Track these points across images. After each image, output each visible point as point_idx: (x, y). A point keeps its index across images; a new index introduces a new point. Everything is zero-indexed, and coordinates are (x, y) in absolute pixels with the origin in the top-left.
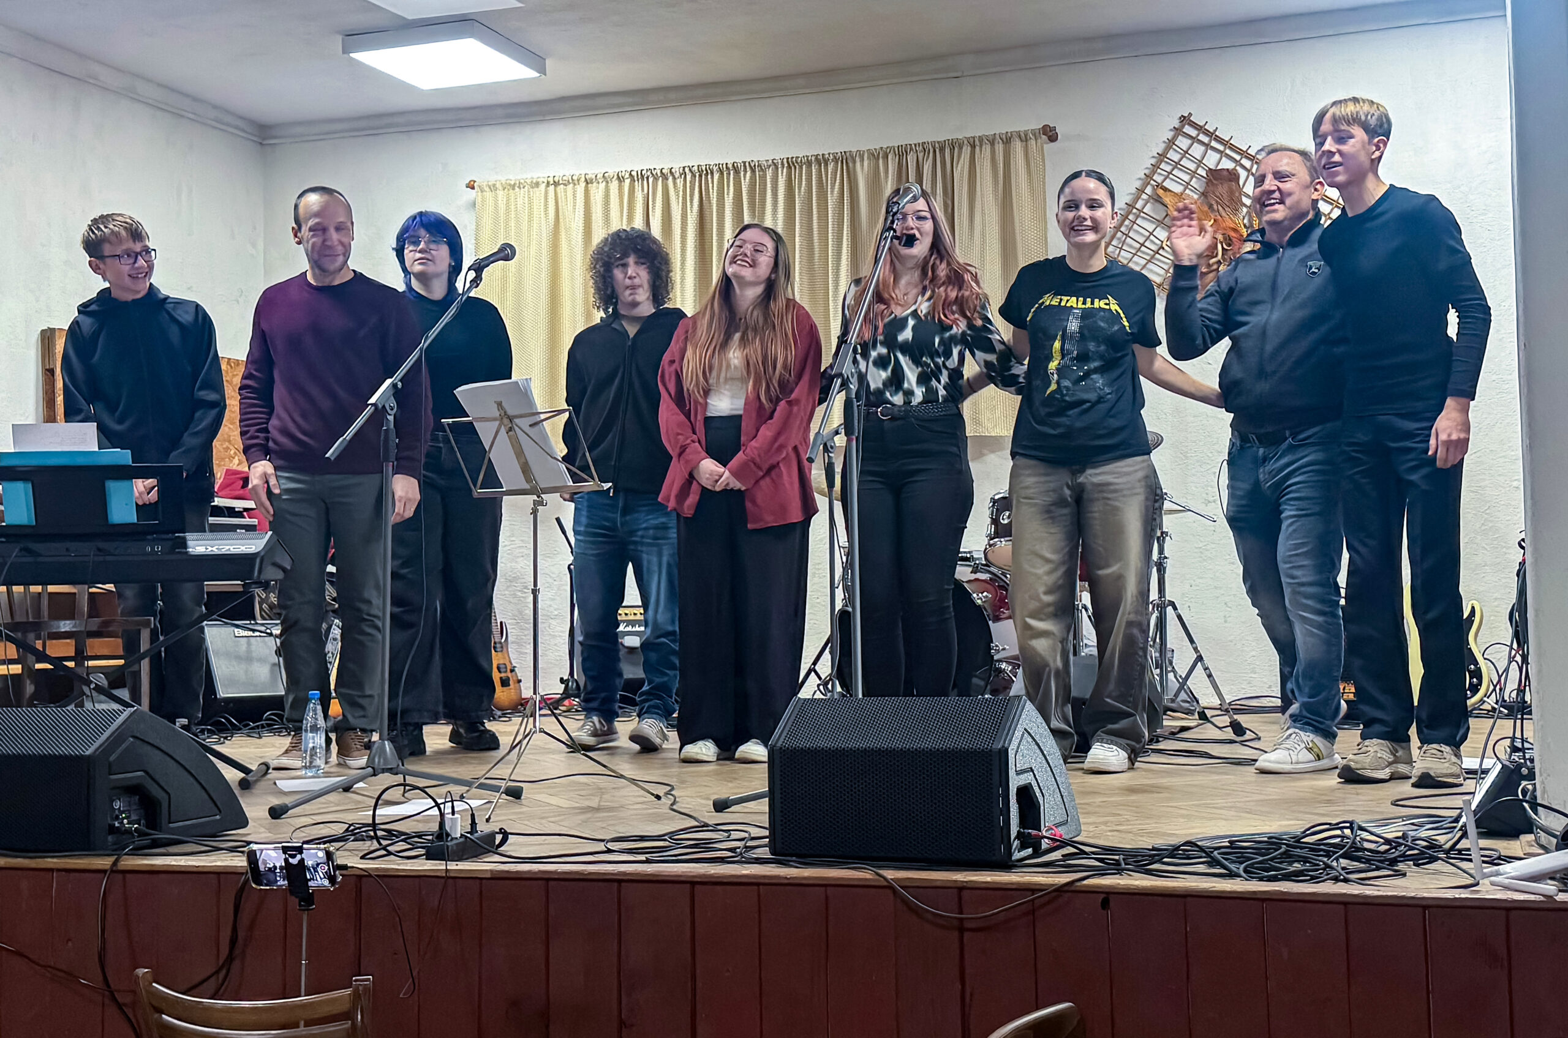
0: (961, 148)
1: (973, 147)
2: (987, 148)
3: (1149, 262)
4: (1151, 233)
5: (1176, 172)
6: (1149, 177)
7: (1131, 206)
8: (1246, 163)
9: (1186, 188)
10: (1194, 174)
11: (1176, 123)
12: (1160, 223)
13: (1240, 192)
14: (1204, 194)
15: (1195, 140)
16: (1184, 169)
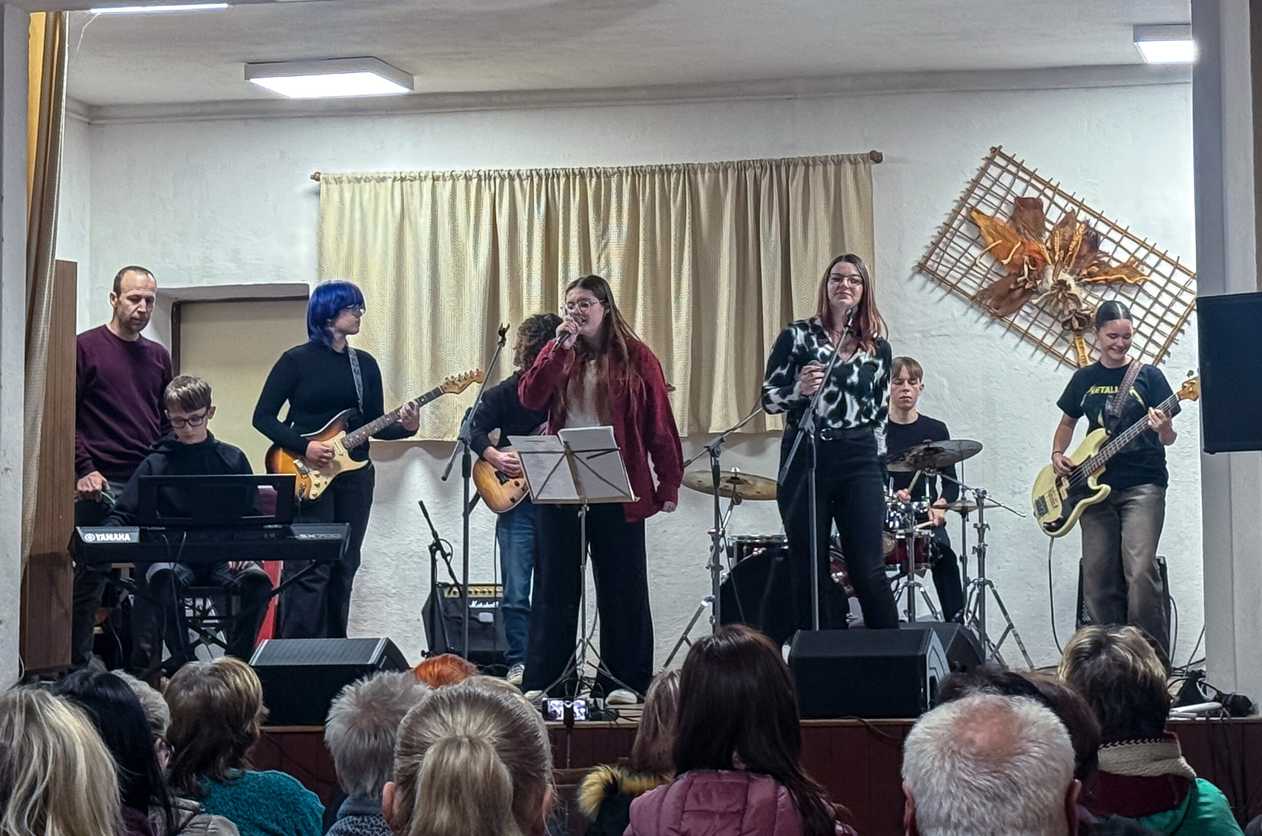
0: (796, 166)
1: (807, 166)
2: (820, 168)
3: (964, 276)
4: (966, 251)
5: (988, 197)
6: (964, 200)
7: (948, 225)
8: (1049, 193)
9: (996, 212)
10: (1003, 200)
11: (988, 154)
12: (974, 242)
13: (1045, 219)
14: (1012, 218)
15: (1004, 169)
16: (995, 195)
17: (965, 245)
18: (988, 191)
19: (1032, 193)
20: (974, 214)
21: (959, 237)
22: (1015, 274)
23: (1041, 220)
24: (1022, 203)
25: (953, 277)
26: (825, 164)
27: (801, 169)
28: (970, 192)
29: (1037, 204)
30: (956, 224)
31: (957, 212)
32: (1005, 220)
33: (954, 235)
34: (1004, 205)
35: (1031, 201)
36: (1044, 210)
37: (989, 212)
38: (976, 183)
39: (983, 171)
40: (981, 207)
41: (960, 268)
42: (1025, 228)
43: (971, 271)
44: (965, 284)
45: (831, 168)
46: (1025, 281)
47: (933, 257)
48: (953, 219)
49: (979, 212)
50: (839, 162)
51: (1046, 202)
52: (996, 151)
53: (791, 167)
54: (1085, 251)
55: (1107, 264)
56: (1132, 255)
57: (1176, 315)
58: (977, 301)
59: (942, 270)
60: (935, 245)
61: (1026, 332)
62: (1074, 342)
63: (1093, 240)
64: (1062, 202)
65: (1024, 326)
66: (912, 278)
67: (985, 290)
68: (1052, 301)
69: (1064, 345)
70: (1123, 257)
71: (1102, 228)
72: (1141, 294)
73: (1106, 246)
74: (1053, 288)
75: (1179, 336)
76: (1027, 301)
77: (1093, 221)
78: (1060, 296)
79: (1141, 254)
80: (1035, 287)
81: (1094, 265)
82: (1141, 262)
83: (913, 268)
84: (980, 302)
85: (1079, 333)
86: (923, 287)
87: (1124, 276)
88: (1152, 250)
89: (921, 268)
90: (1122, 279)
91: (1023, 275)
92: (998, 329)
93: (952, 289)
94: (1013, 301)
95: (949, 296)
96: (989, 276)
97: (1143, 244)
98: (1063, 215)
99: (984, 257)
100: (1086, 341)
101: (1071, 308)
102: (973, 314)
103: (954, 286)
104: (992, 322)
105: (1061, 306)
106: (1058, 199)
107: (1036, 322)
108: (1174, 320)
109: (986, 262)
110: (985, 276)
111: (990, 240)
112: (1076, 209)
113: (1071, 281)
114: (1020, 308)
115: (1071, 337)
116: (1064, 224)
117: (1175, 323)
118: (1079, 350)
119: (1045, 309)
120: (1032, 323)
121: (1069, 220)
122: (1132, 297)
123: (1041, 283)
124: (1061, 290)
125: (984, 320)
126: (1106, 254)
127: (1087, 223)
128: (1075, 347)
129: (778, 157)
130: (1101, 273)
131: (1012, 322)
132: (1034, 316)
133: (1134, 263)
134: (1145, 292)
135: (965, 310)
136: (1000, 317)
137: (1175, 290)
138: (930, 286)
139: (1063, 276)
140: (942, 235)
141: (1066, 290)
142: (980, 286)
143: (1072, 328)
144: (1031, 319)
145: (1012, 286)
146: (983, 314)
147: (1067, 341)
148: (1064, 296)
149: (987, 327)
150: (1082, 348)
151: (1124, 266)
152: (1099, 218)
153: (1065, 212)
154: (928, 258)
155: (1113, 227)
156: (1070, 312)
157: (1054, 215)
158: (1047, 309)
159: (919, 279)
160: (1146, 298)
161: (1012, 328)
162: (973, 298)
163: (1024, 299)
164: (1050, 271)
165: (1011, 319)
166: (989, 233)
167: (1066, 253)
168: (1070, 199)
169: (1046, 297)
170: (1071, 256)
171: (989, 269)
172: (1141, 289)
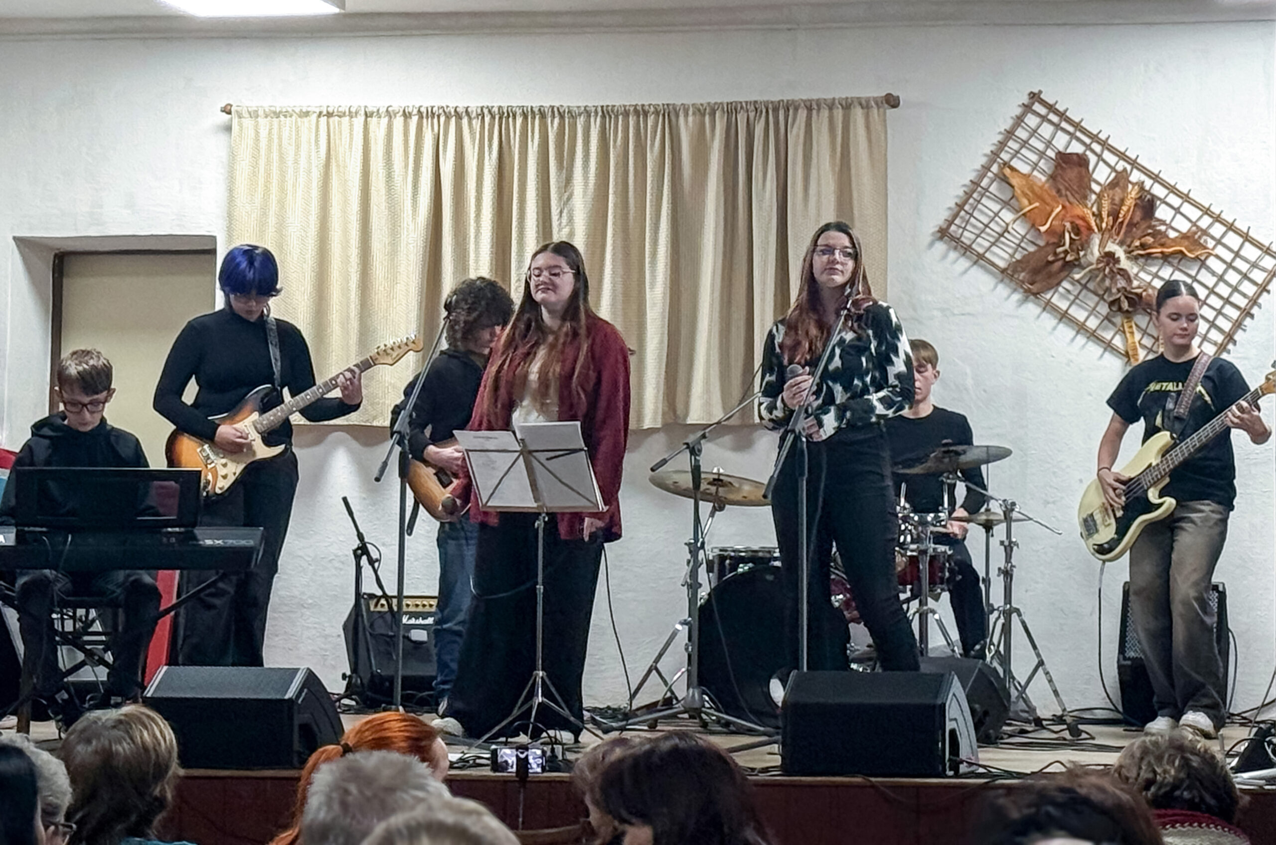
0: (796, 109)
1: (810, 109)
2: (825, 113)
3: (993, 244)
4: (996, 215)
5: (1024, 151)
6: (995, 155)
7: (976, 184)
8: (1097, 147)
9: (1034, 169)
10: (1042, 154)
11: (1025, 100)
12: (1006, 204)
13: (1090, 179)
14: (1053, 177)
15: (1044, 118)
16: (1033, 149)
17: (996, 207)
18: (1025, 144)
19: (1076, 148)
20: (1007, 171)
21: (988, 197)
22: (1054, 243)
23: (1086, 180)
24: (1065, 160)
25: (980, 245)
26: (831, 108)
27: (802, 114)
28: (1002, 145)
29: (1081, 161)
30: (984, 183)
31: (987, 168)
32: (1044, 179)
33: (982, 195)
34: (1043, 161)
35: (1075, 157)
36: (1091, 168)
37: (1024, 169)
38: (1010, 134)
39: (1019, 121)
40: (1015, 163)
41: (989, 234)
42: (1067, 189)
43: (1002, 239)
44: (995, 254)
45: (839, 113)
46: (1066, 252)
47: (957, 221)
48: (982, 176)
49: (1013, 169)
50: (847, 106)
51: (1093, 159)
52: (1035, 97)
53: (791, 112)
54: (1137, 218)
55: (1164, 235)
56: (1194, 224)
57: (1244, 295)
58: (1008, 274)
59: (967, 237)
60: (961, 207)
61: (1066, 312)
62: (1123, 326)
63: (1147, 205)
64: (1111, 159)
65: (1063, 305)
66: (931, 244)
67: (1018, 261)
68: (1097, 277)
69: (1109, 329)
70: (1183, 226)
71: (1159, 191)
72: (1203, 271)
73: (1162, 212)
74: (1099, 261)
75: (1248, 321)
76: (1068, 276)
77: (1148, 183)
78: (1107, 270)
79: (1205, 222)
80: (1078, 259)
81: (1149, 234)
82: (1205, 232)
83: (933, 234)
84: (1012, 276)
85: (1128, 315)
86: (945, 257)
87: (1183, 249)
88: (1218, 219)
89: (943, 233)
90: (1181, 252)
91: (1064, 245)
92: (1032, 309)
93: (980, 259)
94: (1050, 275)
95: (975, 267)
96: (1023, 245)
97: (1207, 211)
98: (1113, 175)
99: (1018, 222)
100: (1136, 325)
101: (1119, 286)
102: (1003, 290)
103: (981, 256)
104: (1026, 300)
105: (1107, 282)
106: (1107, 155)
107: (1077, 301)
108: (1242, 302)
109: (1020, 228)
110: (1019, 245)
111: (1025, 202)
112: (1129, 167)
113: (1120, 253)
114: (1059, 284)
115: (1118, 320)
116: (1113, 185)
117: (1243, 305)
118: (1128, 335)
119: (1088, 285)
120: (1073, 303)
121: (1119, 180)
122: (1193, 273)
123: (1085, 255)
124: (1108, 264)
125: (1016, 297)
126: (1163, 222)
127: (1141, 185)
128: (1124, 332)
129: (776, 99)
130: (1156, 245)
131: (1049, 301)
132: (1076, 293)
133: (1195, 233)
134: (1208, 269)
135: (992, 286)
136: (1035, 294)
137: (1243, 266)
138: (953, 255)
139: (1112, 247)
140: (969, 195)
141: (1114, 265)
142: (1012, 256)
143: (1120, 309)
144: (1072, 298)
145: (1050, 258)
146: (1015, 290)
147: (1114, 324)
148: (1111, 270)
149: (1020, 306)
150: (1132, 333)
151: (1184, 237)
152: (1156, 178)
153: (1116, 171)
154: (951, 223)
155: (1172, 189)
156: (1119, 290)
157: (1102, 175)
158: (1091, 286)
159: (941, 247)
160: (1209, 275)
161: (1048, 306)
162: (1003, 271)
163: (1063, 274)
164: (1096, 240)
165: (1048, 296)
166: (1025, 195)
167: (1115, 220)
168: (1122, 156)
169: (1090, 271)
170: (1122, 223)
171: (1024, 237)
172: (1203, 264)
